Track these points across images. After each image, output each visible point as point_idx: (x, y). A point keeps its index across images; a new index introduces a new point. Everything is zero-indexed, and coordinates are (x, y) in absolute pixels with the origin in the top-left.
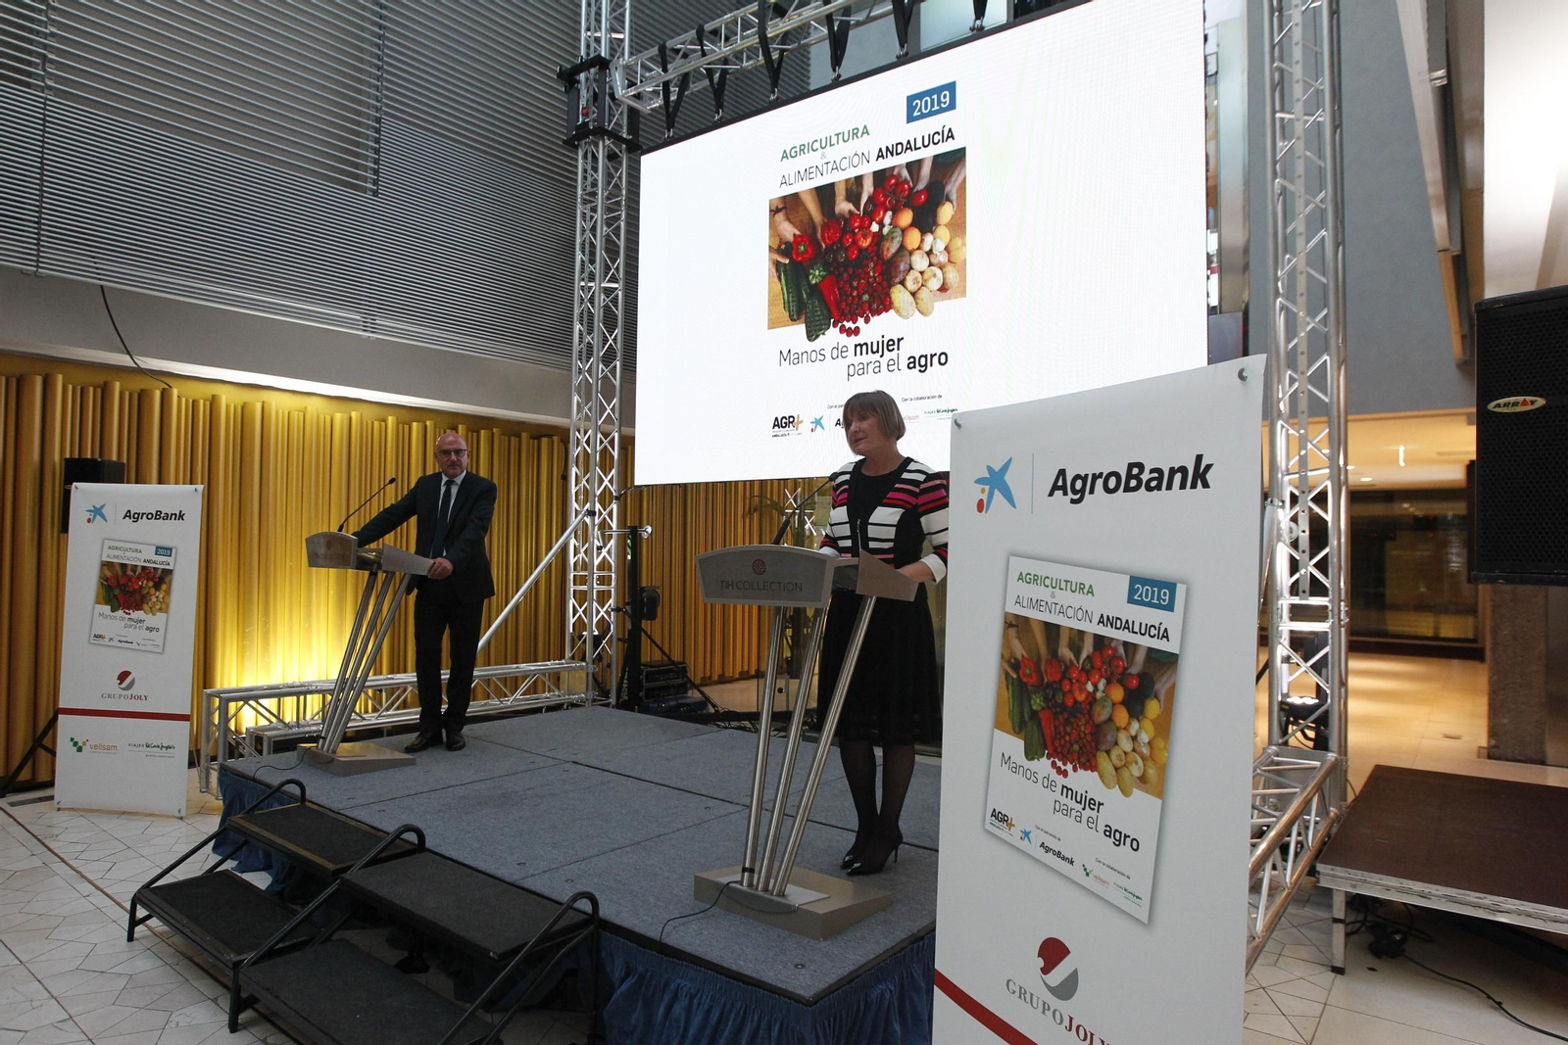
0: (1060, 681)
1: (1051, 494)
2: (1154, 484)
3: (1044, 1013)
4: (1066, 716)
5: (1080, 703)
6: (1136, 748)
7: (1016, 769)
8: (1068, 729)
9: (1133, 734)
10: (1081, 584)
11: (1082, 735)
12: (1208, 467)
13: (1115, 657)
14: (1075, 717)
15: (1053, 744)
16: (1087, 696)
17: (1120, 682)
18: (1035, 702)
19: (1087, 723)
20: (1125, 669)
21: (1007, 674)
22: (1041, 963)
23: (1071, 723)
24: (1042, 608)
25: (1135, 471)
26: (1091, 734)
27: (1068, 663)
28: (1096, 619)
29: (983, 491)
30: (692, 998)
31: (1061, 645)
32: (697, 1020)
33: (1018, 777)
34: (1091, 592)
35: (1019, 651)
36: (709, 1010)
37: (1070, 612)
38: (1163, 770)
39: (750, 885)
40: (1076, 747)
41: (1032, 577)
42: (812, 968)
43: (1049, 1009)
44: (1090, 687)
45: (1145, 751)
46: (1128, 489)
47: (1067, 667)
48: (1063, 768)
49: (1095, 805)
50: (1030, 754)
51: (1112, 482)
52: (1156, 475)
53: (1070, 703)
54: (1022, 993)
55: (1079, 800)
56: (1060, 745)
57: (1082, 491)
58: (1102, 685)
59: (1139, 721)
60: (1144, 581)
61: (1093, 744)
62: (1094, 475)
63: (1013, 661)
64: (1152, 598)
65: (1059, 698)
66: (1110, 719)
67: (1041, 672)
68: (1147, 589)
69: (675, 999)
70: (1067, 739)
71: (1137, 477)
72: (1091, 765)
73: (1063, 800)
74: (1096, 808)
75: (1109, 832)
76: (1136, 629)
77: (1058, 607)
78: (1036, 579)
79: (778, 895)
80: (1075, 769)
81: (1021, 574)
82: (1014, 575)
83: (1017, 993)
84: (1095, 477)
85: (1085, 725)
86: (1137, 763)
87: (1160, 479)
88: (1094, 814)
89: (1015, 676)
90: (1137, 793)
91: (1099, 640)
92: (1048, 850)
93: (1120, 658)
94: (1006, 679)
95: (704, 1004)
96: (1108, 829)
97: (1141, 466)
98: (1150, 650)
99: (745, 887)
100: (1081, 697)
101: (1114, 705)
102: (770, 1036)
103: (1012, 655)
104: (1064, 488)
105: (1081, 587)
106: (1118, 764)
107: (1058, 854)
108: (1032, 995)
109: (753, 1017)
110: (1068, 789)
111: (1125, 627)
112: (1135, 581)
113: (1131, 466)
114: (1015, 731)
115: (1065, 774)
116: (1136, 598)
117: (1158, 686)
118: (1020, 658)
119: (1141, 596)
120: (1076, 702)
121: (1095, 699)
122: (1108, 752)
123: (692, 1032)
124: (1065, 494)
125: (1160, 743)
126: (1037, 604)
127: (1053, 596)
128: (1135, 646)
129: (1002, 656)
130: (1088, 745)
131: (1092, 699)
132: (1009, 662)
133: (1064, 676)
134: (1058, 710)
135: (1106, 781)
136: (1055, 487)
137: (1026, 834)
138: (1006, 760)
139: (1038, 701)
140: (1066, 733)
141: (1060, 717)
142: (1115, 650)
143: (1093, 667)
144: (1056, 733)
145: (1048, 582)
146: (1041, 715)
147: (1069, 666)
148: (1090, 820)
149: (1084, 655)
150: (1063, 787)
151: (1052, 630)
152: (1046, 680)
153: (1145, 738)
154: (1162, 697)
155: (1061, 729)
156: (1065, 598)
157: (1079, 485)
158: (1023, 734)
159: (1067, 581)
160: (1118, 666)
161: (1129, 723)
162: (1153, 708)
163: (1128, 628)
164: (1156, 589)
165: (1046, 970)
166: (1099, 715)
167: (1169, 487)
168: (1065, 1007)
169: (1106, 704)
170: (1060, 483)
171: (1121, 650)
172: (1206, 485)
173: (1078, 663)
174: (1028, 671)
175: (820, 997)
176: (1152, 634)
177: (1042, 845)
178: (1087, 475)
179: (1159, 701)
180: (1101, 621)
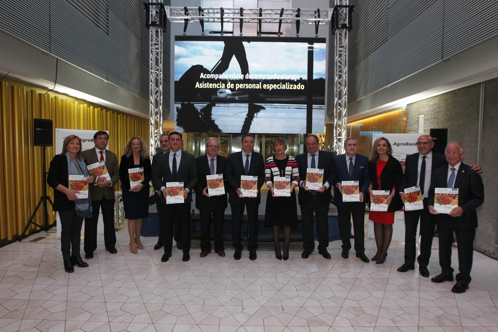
1: (393, 145)
28: (401, 159)
51: (404, 144)
57: (399, 145)
84: (401, 144)
87: (411, 144)
97: (408, 143)
104: (396, 145)
105: (398, 156)
113: (407, 143)
157: (398, 144)
180: (402, 159)
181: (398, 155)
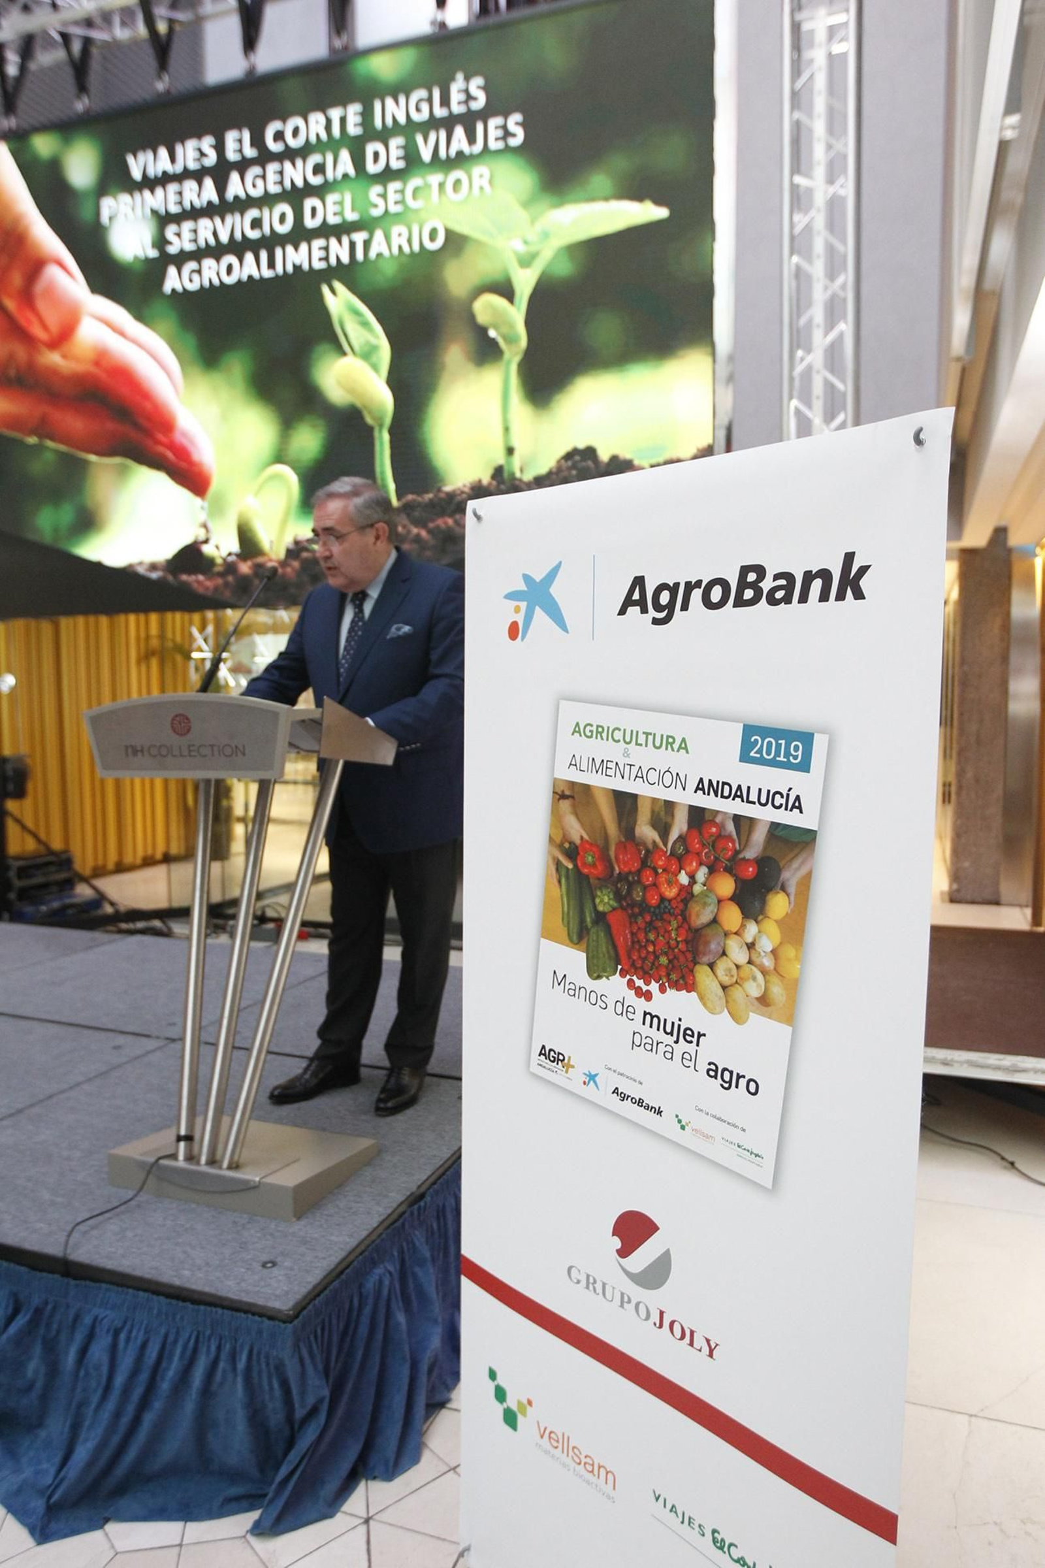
0: (639, 872)
1: (622, 612)
2: (779, 595)
3: (622, 1306)
4: (648, 918)
5: (670, 901)
6: (754, 958)
7: (575, 991)
8: (652, 937)
9: (750, 940)
10: (668, 737)
11: (672, 942)
12: (863, 570)
13: (721, 837)
14: (662, 919)
15: (630, 957)
16: (680, 890)
17: (729, 870)
18: (602, 901)
19: (679, 927)
20: (737, 853)
21: (558, 864)
22: (617, 1243)
23: (656, 929)
24: (609, 772)
25: (752, 577)
26: (686, 941)
27: (650, 846)
28: (692, 784)
29: (517, 609)
30: (117, 1333)
31: (639, 822)
32: (126, 1363)
33: (579, 1003)
34: (684, 746)
35: (576, 831)
36: (144, 1346)
37: (653, 777)
38: (794, 988)
39: (190, 1158)
40: (664, 960)
41: (594, 729)
42: (286, 1264)
43: (629, 1301)
44: (684, 879)
45: (768, 962)
46: (740, 602)
47: (648, 851)
48: (645, 988)
49: (693, 1036)
50: (595, 970)
51: (716, 594)
52: (783, 582)
53: (654, 901)
54: (590, 1282)
55: (668, 1029)
56: (640, 957)
57: (671, 606)
58: (702, 874)
59: (757, 922)
60: (765, 731)
61: (690, 957)
62: (688, 584)
63: (567, 845)
64: (778, 754)
65: (638, 895)
66: (715, 921)
67: (609, 861)
68: (770, 743)
69: (90, 1337)
70: (651, 949)
71: (755, 586)
72: (686, 983)
73: (646, 1030)
74: (695, 1040)
75: (714, 1071)
76: (753, 797)
77: (634, 770)
78: (600, 731)
79: (230, 1168)
80: (662, 990)
81: (577, 724)
82: (566, 727)
83: (584, 1283)
84: (690, 587)
85: (676, 930)
86: (754, 979)
87: (789, 589)
88: (692, 1048)
89: (570, 866)
90: (756, 1020)
91: (697, 815)
92: (624, 1097)
93: (729, 838)
94: (557, 870)
95: (136, 1338)
96: (713, 1067)
97: (760, 571)
98: (774, 826)
99: (181, 1162)
100: (671, 893)
101: (720, 901)
102: (234, 1369)
103: (565, 838)
104: (642, 603)
105: (669, 742)
106: (726, 980)
107: (640, 1102)
108: (604, 1285)
109: (209, 1347)
110: (652, 1017)
111: (736, 796)
112: (749, 730)
113: (745, 570)
114: (571, 940)
115: (648, 996)
116: (752, 754)
117: (785, 875)
118: (578, 841)
119: (760, 751)
120: (663, 899)
121: (692, 895)
122: (711, 966)
123: (119, 1380)
124: (644, 610)
125: (789, 952)
126: (602, 766)
127: (626, 754)
128: (752, 821)
129: (551, 840)
130: (682, 959)
131: (687, 895)
132: (560, 846)
133: (644, 863)
134: (636, 910)
135: (709, 1004)
136: (628, 602)
137: (592, 1077)
138: (560, 980)
139: (606, 899)
140: (648, 941)
141: (640, 920)
142: (721, 827)
143: (687, 851)
144: (633, 942)
145: (618, 735)
146: (612, 919)
147: (651, 851)
148: (686, 1056)
149: (674, 835)
150: (645, 1014)
151: (625, 803)
152: (617, 870)
153: (766, 945)
154: (792, 889)
155: (641, 936)
156: (644, 757)
157: (665, 598)
158: (584, 946)
159: (647, 734)
160: (727, 849)
161: (743, 926)
162: (778, 904)
163: (741, 797)
164: (783, 742)
165: (624, 1252)
166: (698, 915)
167: (803, 599)
168: (653, 1299)
169: (709, 900)
170: (636, 596)
171: (730, 827)
172: (859, 595)
173: (665, 845)
174: (590, 859)
175: (301, 1308)
176: (777, 804)
177: (616, 1091)
178: (677, 585)
179: (788, 895)
180: (699, 788)
181: (662, 725)
